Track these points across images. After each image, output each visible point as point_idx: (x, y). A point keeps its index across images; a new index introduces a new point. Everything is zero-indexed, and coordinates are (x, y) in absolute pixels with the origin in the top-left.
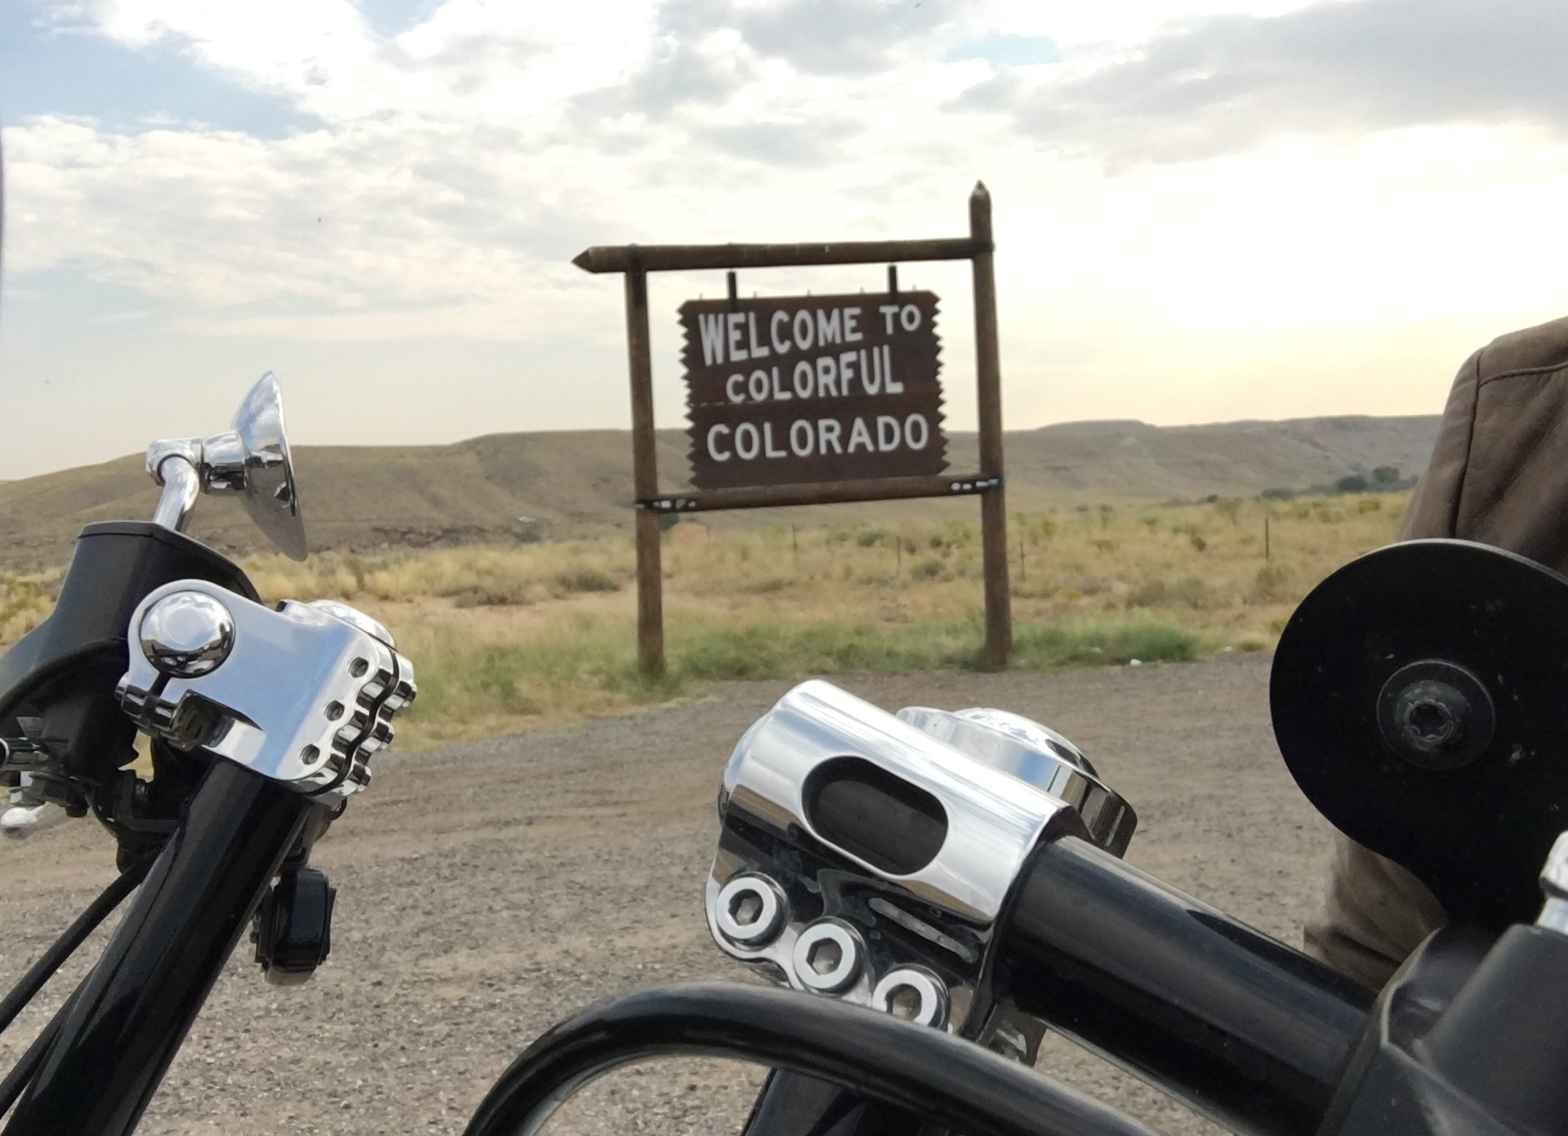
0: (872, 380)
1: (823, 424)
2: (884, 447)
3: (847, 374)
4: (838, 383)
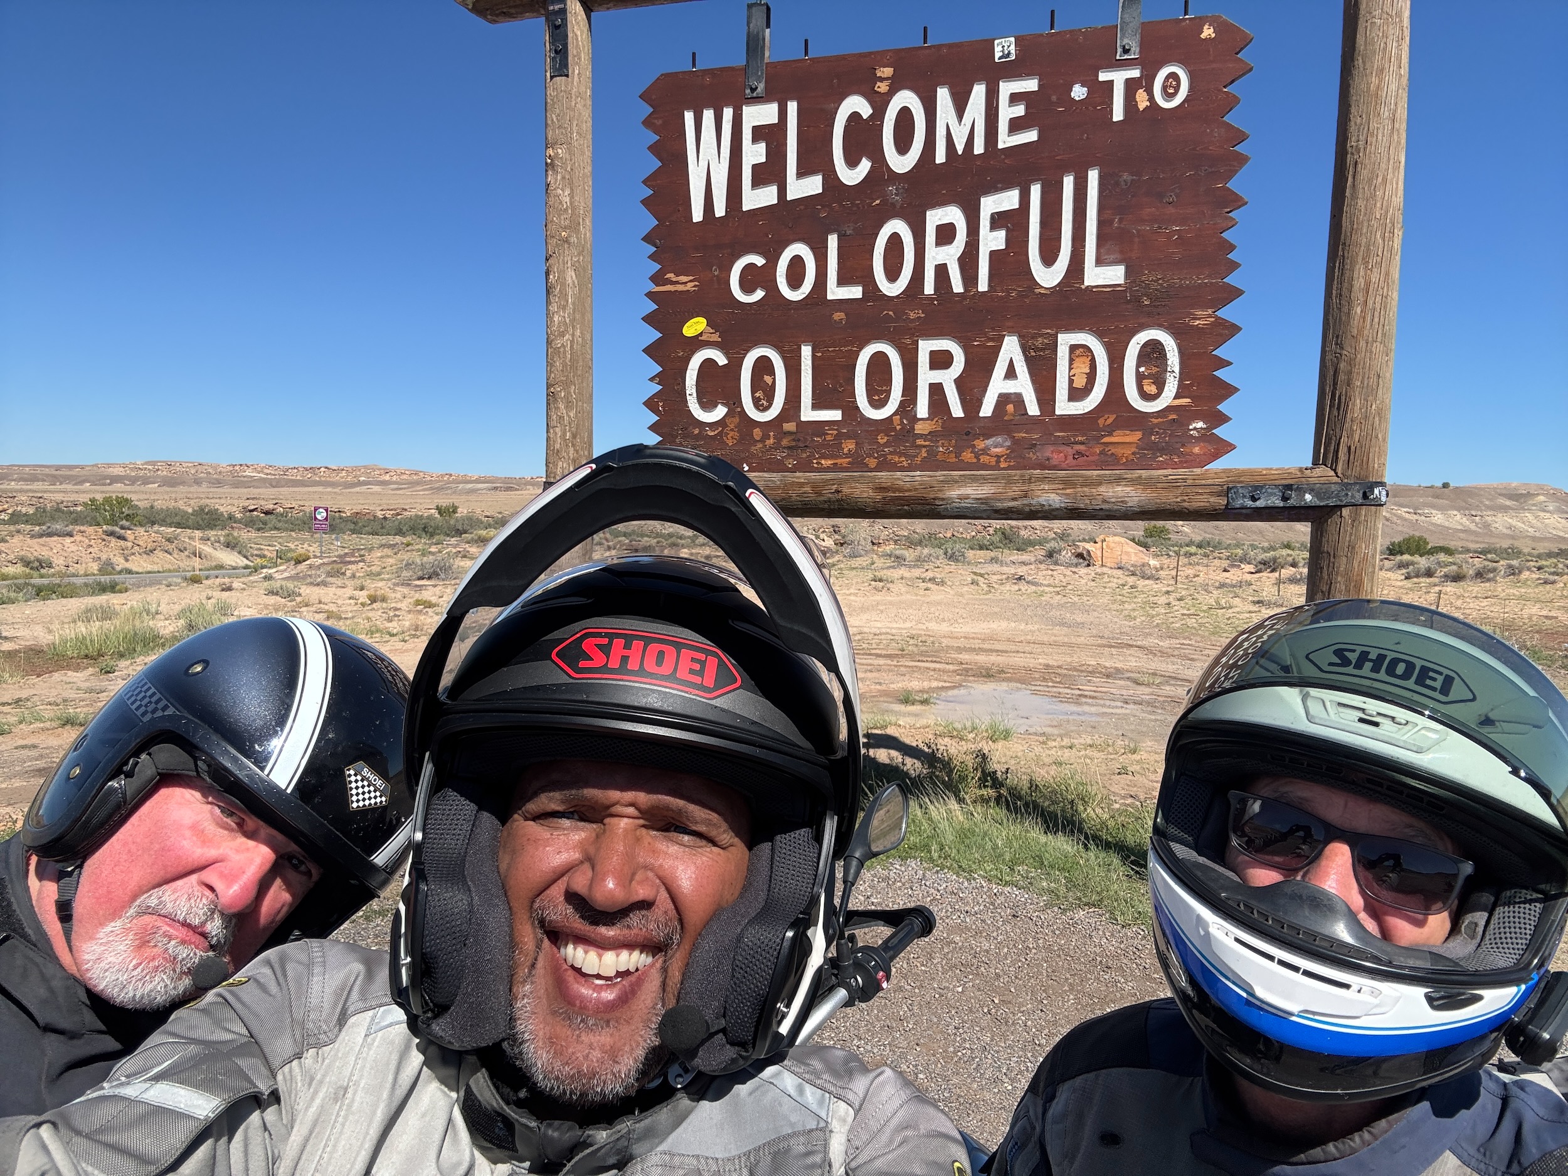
0: (1049, 257)
1: (926, 347)
2: (1064, 407)
3: (992, 240)
4: (968, 261)
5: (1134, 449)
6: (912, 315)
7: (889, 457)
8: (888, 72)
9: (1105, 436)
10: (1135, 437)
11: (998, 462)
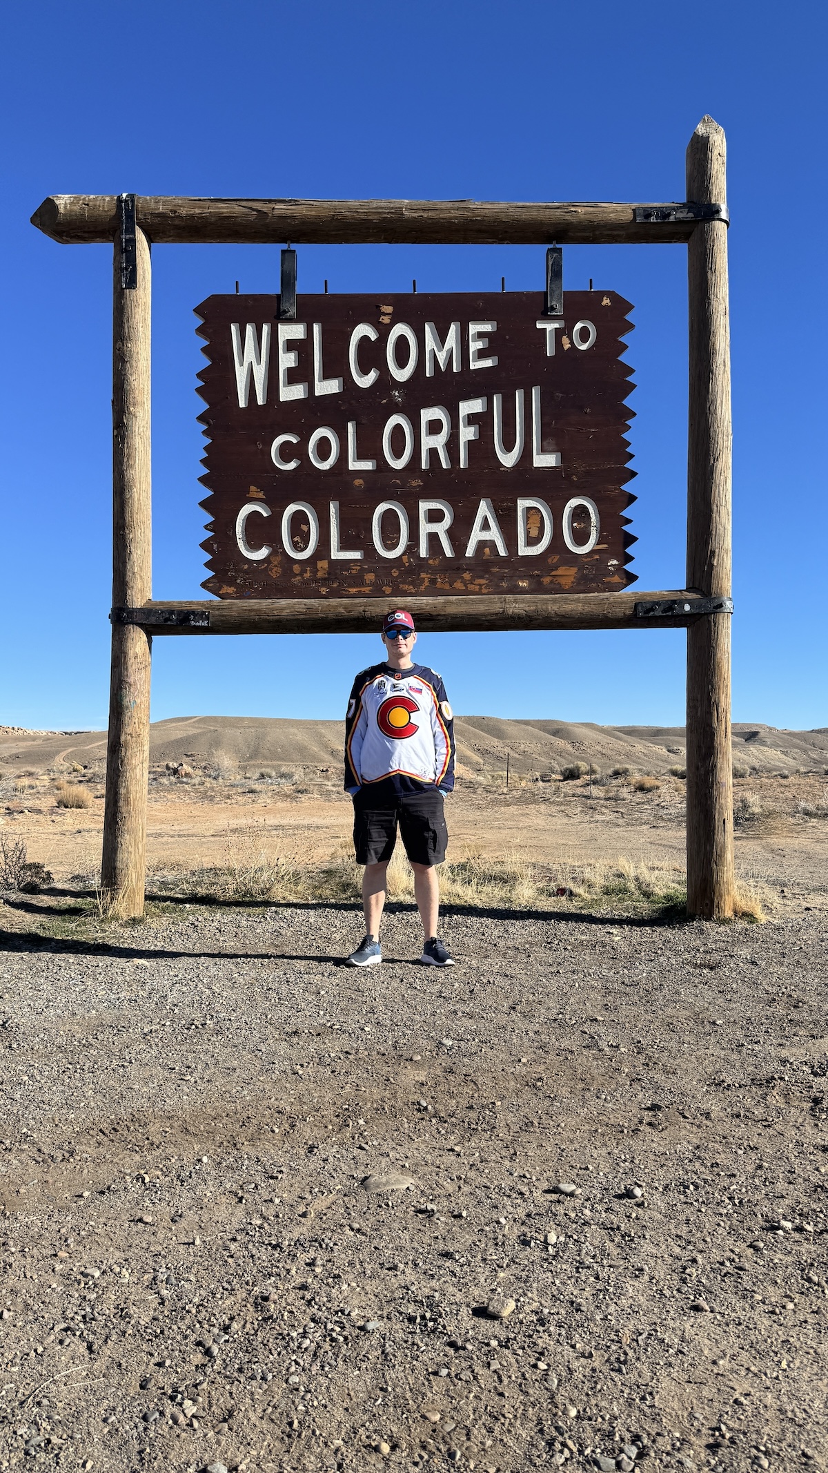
5: (573, 579)
6: (414, 483)
7: (401, 586)
8: (389, 309)
9: (553, 570)
10: (573, 571)
11: (481, 589)
